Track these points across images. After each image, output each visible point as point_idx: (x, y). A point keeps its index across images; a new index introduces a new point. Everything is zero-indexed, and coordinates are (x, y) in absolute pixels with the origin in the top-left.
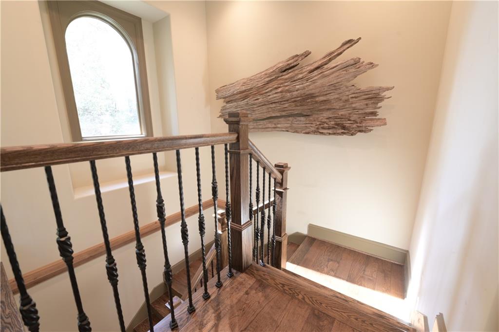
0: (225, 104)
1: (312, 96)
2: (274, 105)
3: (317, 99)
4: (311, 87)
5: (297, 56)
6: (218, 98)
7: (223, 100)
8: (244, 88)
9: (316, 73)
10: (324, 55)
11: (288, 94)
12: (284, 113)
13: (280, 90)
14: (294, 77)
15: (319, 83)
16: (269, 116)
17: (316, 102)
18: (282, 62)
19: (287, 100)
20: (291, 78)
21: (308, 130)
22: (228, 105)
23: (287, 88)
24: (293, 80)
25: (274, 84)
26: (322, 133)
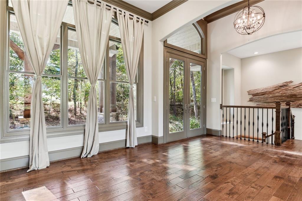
0: (252, 97)
1: (295, 95)
2: (277, 98)
3: (297, 96)
4: (295, 92)
5: (287, 82)
6: (249, 94)
7: (252, 95)
8: (263, 91)
9: (296, 88)
10: (299, 83)
11: (285, 94)
12: (282, 100)
13: (281, 93)
14: (286, 89)
15: (298, 91)
16: (274, 101)
17: (297, 97)
18: (280, 84)
19: (284, 96)
20: (285, 89)
21: (293, 106)
22: (254, 97)
23: (284, 92)
24: (286, 90)
25: (278, 91)
26: (300, 107)
